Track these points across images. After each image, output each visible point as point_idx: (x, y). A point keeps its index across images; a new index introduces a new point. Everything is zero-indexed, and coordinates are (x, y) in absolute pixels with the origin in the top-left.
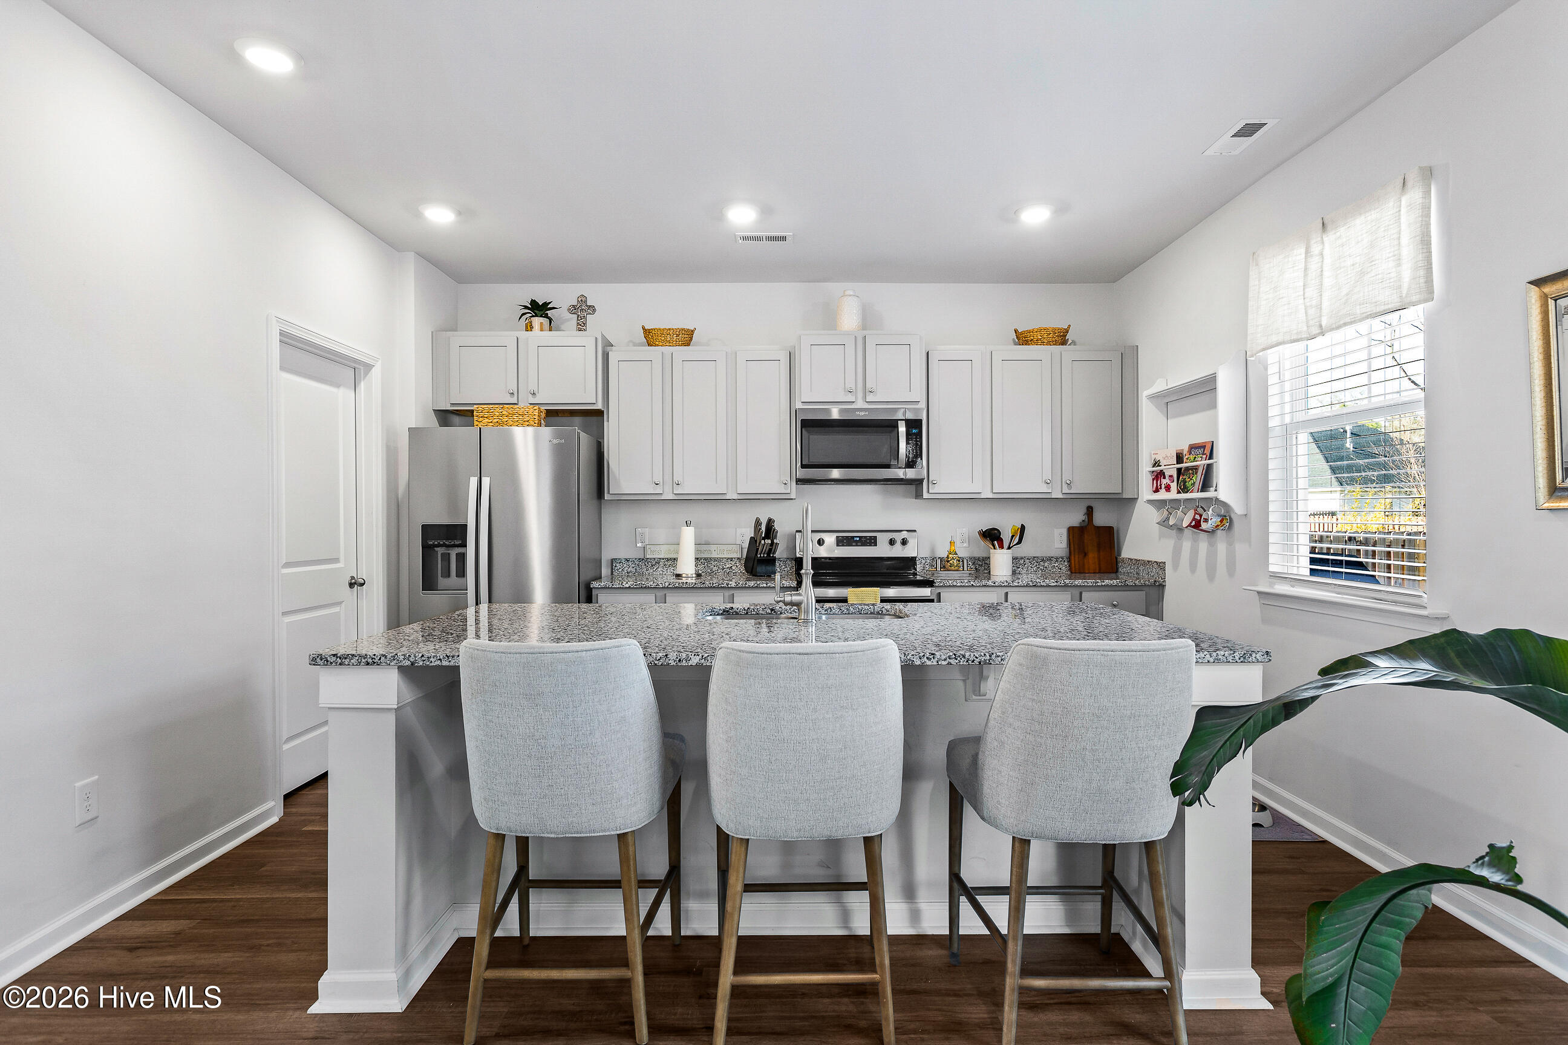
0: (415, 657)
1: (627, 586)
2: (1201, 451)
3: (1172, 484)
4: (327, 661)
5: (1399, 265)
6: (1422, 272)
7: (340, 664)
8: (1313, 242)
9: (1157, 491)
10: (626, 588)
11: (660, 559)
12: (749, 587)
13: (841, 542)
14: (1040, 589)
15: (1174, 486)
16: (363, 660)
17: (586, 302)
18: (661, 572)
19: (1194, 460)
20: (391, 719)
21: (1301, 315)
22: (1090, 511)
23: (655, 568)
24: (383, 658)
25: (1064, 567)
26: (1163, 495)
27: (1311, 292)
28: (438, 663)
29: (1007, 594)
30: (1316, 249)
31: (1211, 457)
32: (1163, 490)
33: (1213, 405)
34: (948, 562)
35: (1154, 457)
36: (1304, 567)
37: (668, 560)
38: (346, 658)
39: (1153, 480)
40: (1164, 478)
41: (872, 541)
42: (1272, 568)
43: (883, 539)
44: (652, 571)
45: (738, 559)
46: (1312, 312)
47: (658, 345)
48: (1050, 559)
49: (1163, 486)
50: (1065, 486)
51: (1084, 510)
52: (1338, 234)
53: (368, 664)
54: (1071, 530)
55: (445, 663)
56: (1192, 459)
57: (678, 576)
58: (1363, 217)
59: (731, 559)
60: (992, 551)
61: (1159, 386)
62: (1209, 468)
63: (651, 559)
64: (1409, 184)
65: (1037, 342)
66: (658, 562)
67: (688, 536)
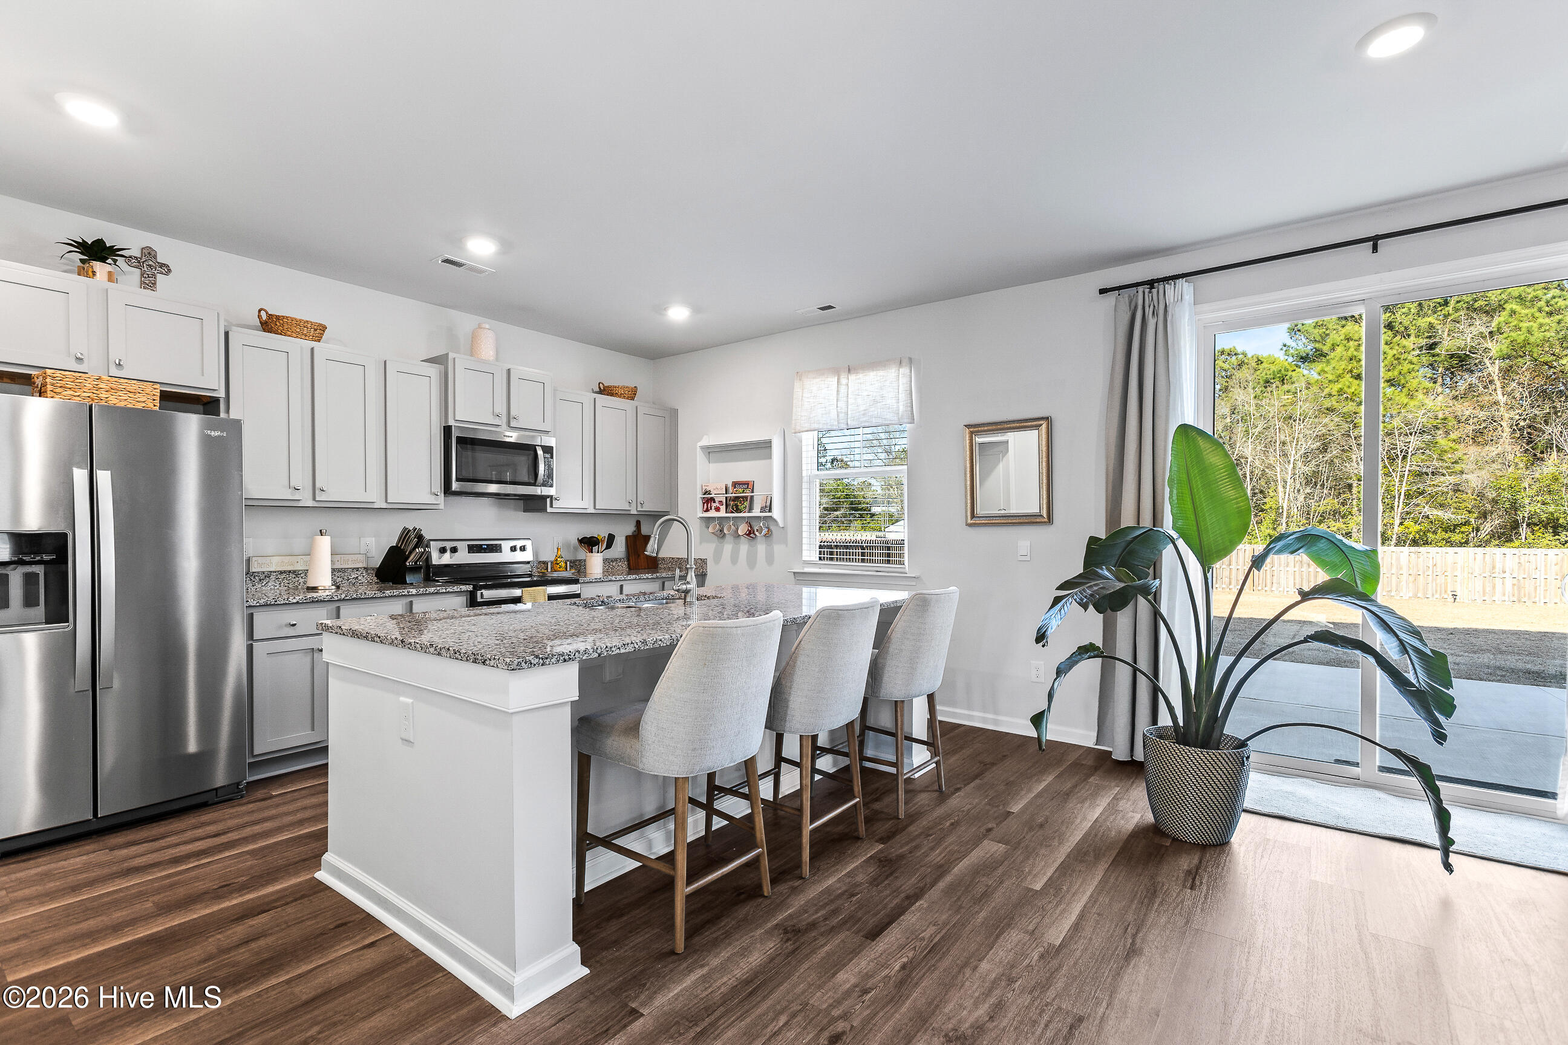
0: (601, 649)
1: (295, 601)
2: (746, 486)
3: (721, 507)
4: (531, 664)
5: (898, 403)
6: (909, 409)
7: (542, 665)
8: (842, 377)
9: (707, 510)
10: (293, 603)
11: (271, 572)
12: (430, 594)
13: (473, 549)
14: (642, 581)
15: (723, 508)
16: (561, 658)
17: (155, 257)
18: (272, 587)
19: (743, 492)
20: (568, 710)
21: (834, 414)
22: (638, 524)
23: (265, 583)
24: (577, 654)
25: (625, 565)
26: (713, 514)
27: (842, 404)
28: (618, 651)
29: (621, 587)
30: (844, 381)
31: (753, 492)
32: (713, 510)
33: (770, 457)
34: (558, 564)
35: (704, 488)
36: (814, 556)
37: (281, 573)
38: (547, 658)
39: (704, 503)
40: (715, 502)
41: (495, 549)
42: (804, 558)
43: (506, 546)
44: (260, 586)
45: (365, 568)
46: (842, 416)
47: (289, 336)
48: (616, 560)
49: (713, 508)
50: (639, 505)
51: (635, 523)
52: (858, 377)
53: (565, 660)
54: (627, 537)
55: (623, 651)
56: (741, 491)
57: (314, 589)
58: (875, 372)
59: (357, 569)
60: (589, 554)
61: (706, 442)
62: (752, 497)
63: (258, 573)
64: (904, 364)
65: (620, 396)
66: (268, 575)
67: (324, 544)
